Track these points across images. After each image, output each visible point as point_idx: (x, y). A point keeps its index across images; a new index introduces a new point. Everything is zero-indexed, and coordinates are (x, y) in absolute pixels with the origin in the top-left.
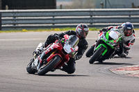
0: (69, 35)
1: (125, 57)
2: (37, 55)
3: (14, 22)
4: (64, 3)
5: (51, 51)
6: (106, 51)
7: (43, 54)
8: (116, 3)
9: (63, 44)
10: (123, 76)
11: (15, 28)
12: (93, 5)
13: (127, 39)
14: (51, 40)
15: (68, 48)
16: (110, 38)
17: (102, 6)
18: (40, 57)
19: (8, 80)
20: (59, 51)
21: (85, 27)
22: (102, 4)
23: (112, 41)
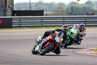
0: (58, 31)
1: (80, 44)
2: (39, 43)
3: (20, 23)
4: (48, 13)
5: (48, 41)
6: (69, 41)
7: (42, 43)
8: (78, 12)
9: (55, 37)
10: (82, 55)
11: (20, 27)
12: (64, 13)
13: (81, 33)
14: (47, 34)
15: (57, 39)
16: (72, 33)
17: (70, 14)
18: (41, 44)
19: (16, 57)
20: (52, 41)
21: (67, 27)
22: (70, 13)
23: (73, 35)
